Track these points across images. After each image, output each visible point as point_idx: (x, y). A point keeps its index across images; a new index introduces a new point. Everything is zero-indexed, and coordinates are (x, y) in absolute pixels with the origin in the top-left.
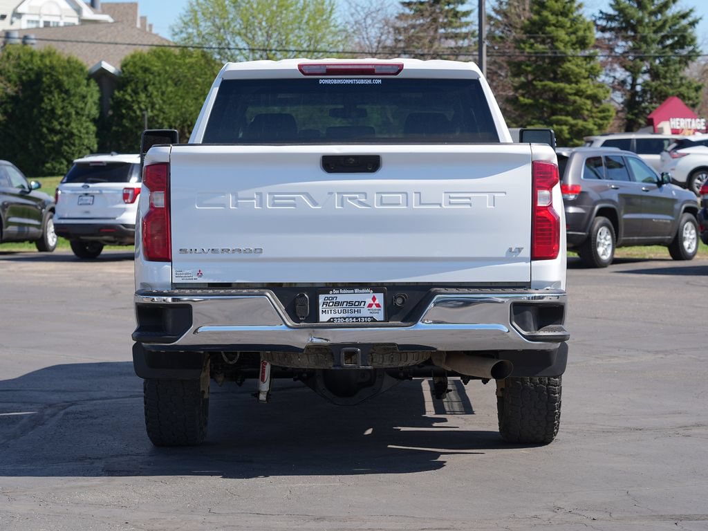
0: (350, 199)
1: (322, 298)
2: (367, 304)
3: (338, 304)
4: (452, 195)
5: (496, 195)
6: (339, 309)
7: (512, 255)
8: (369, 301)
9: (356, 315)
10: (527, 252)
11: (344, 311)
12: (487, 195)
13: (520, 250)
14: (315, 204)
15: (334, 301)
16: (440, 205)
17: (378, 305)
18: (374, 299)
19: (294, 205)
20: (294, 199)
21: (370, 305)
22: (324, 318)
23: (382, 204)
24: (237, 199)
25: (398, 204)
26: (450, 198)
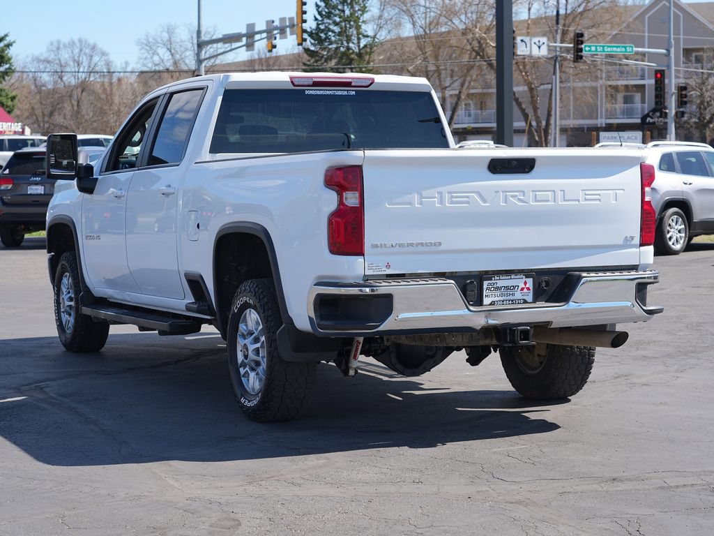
0: (512, 196)
1: (486, 284)
2: (520, 288)
3: (498, 288)
4: (587, 192)
5: (618, 192)
6: (498, 293)
7: (627, 244)
8: (522, 285)
9: (511, 298)
10: (637, 240)
11: (502, 295)
12: (611, 192)
13: (632, 238)
14: (485, 201)
15: (495, 286)
16: (579, 201)
17: (528, 289)
18: (525, 283)
19: (468, 203)
20: (468, 197)
21: (522, 289)
22: (486, 301)
23: (536, 201)
24: (422, 197)
25: (548, 201)
26: (586, 195)
